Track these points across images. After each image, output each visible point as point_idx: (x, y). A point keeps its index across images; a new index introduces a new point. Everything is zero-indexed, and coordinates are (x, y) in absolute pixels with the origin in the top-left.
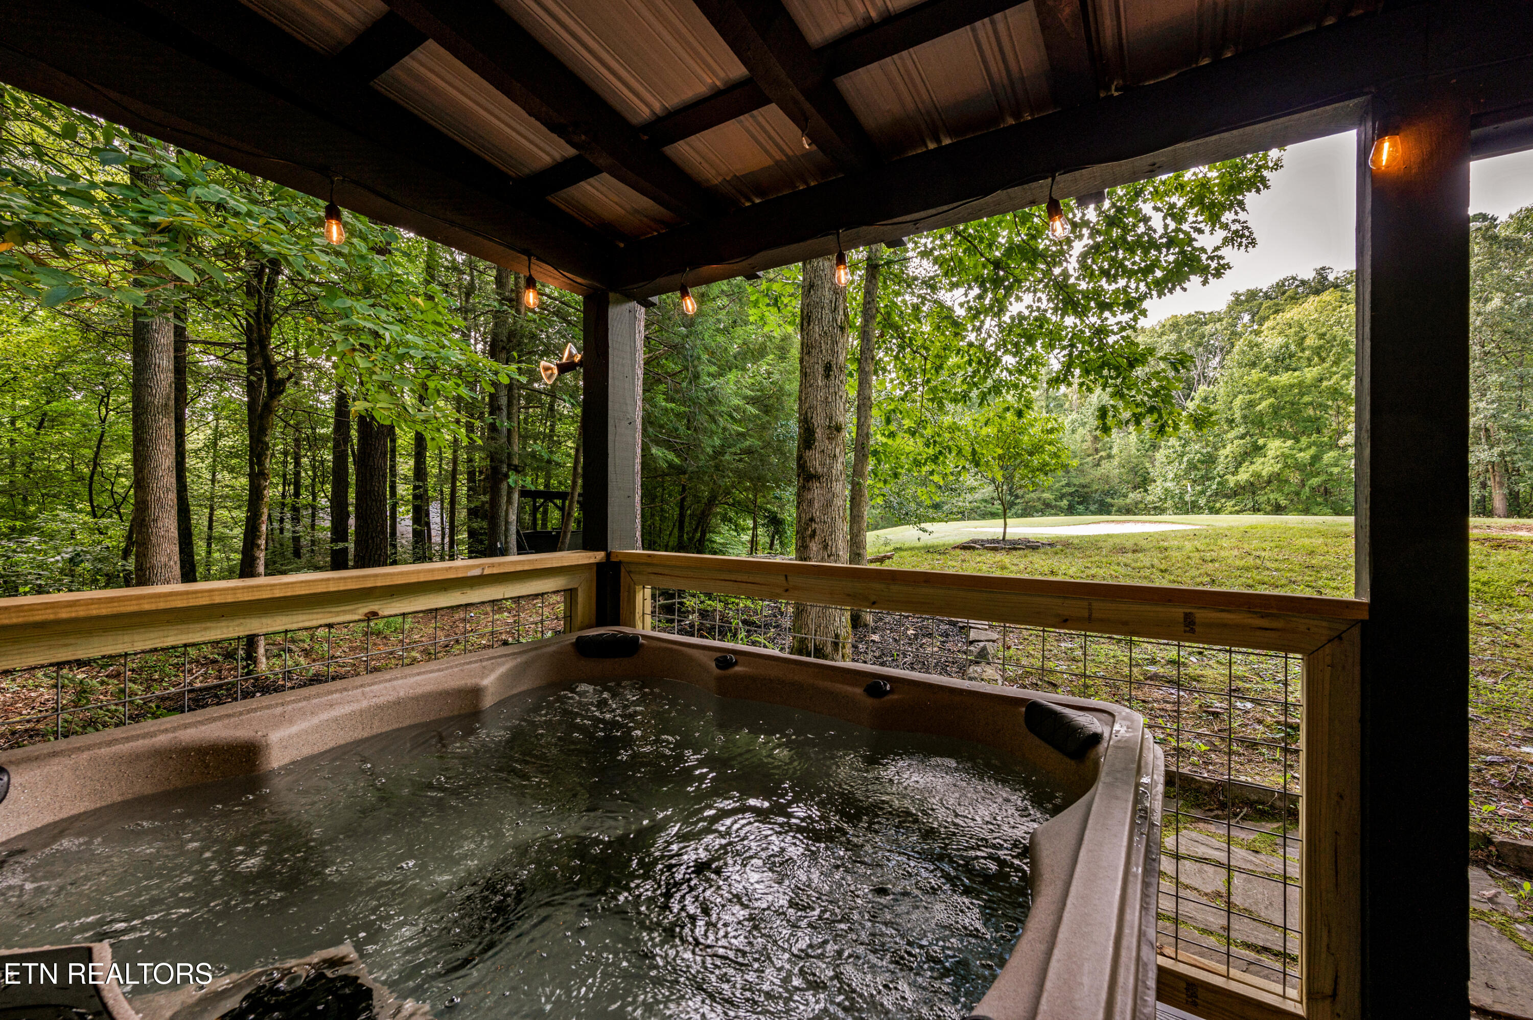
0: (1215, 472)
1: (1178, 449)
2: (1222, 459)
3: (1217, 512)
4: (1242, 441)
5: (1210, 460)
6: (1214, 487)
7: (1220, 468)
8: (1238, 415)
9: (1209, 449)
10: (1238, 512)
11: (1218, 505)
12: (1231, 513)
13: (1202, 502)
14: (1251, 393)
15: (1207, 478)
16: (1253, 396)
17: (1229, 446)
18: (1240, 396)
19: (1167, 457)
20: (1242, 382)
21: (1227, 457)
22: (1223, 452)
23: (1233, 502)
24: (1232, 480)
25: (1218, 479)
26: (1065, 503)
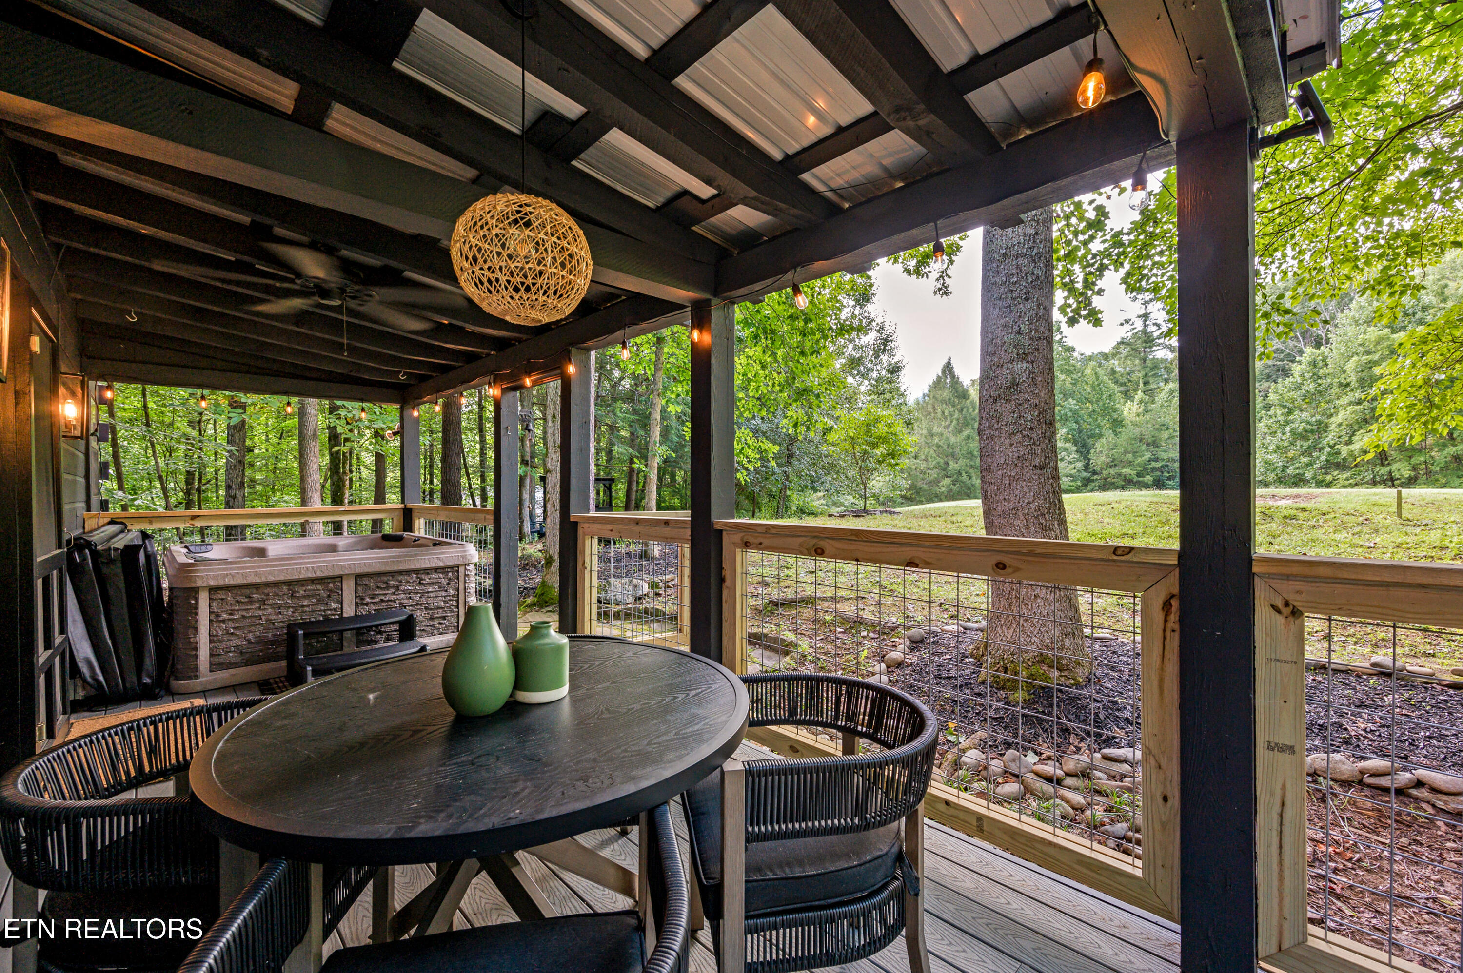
0: (1325, 442)
1: (1281, 418)
2: (1332, 427)
3: (1328, 486)
4: (1357, 408)
5: (1321, 428)
6: (1323, 458)
7: (1330, 438)
8: (1353, 379)
9: (1318, 417)
10: (1352, 486)
11: (1329, 478)
12: (1344, 487)
13: (1308, 475)
14: (1368, 353)
15: (1316, 447)
16: (1370, 357)
17: (1342, 413)
18: (1355, 358)
19: (1269, 427)
20: (1359, 341)
21: (1340, 425)
22: (1335, 420)
23: (1349, 474)
24: (1344, 450)
25: (1328, 449)
26: (1148, 479)
